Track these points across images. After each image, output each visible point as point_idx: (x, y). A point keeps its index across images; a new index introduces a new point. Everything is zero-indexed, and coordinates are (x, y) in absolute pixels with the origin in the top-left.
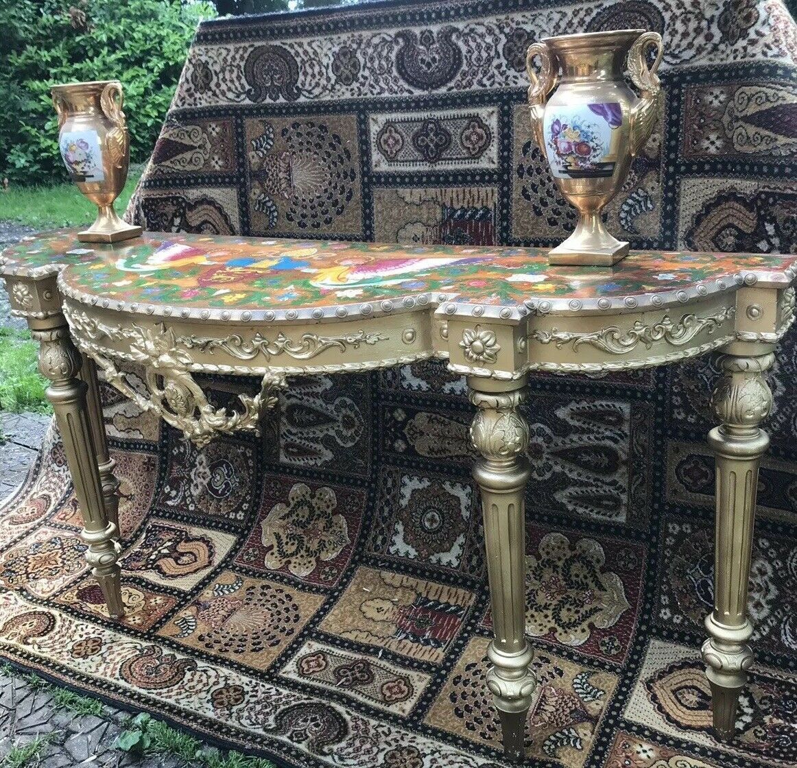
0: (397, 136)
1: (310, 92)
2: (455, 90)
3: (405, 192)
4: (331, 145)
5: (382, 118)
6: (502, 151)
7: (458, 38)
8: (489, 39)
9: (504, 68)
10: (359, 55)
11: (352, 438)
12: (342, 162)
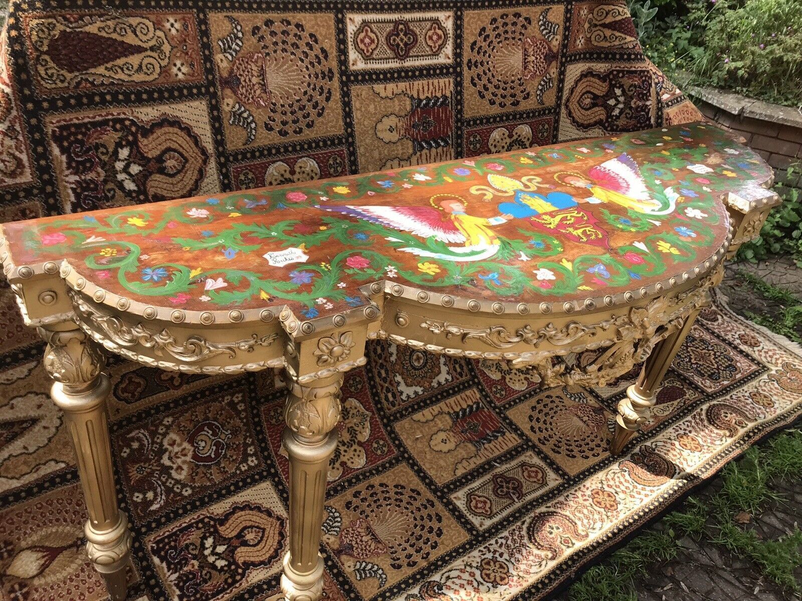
0: (373, 36)
3: (379, 88)
4: (308, 44)
5: (359, 18)
6: (456, 49)
12: (319, 63)
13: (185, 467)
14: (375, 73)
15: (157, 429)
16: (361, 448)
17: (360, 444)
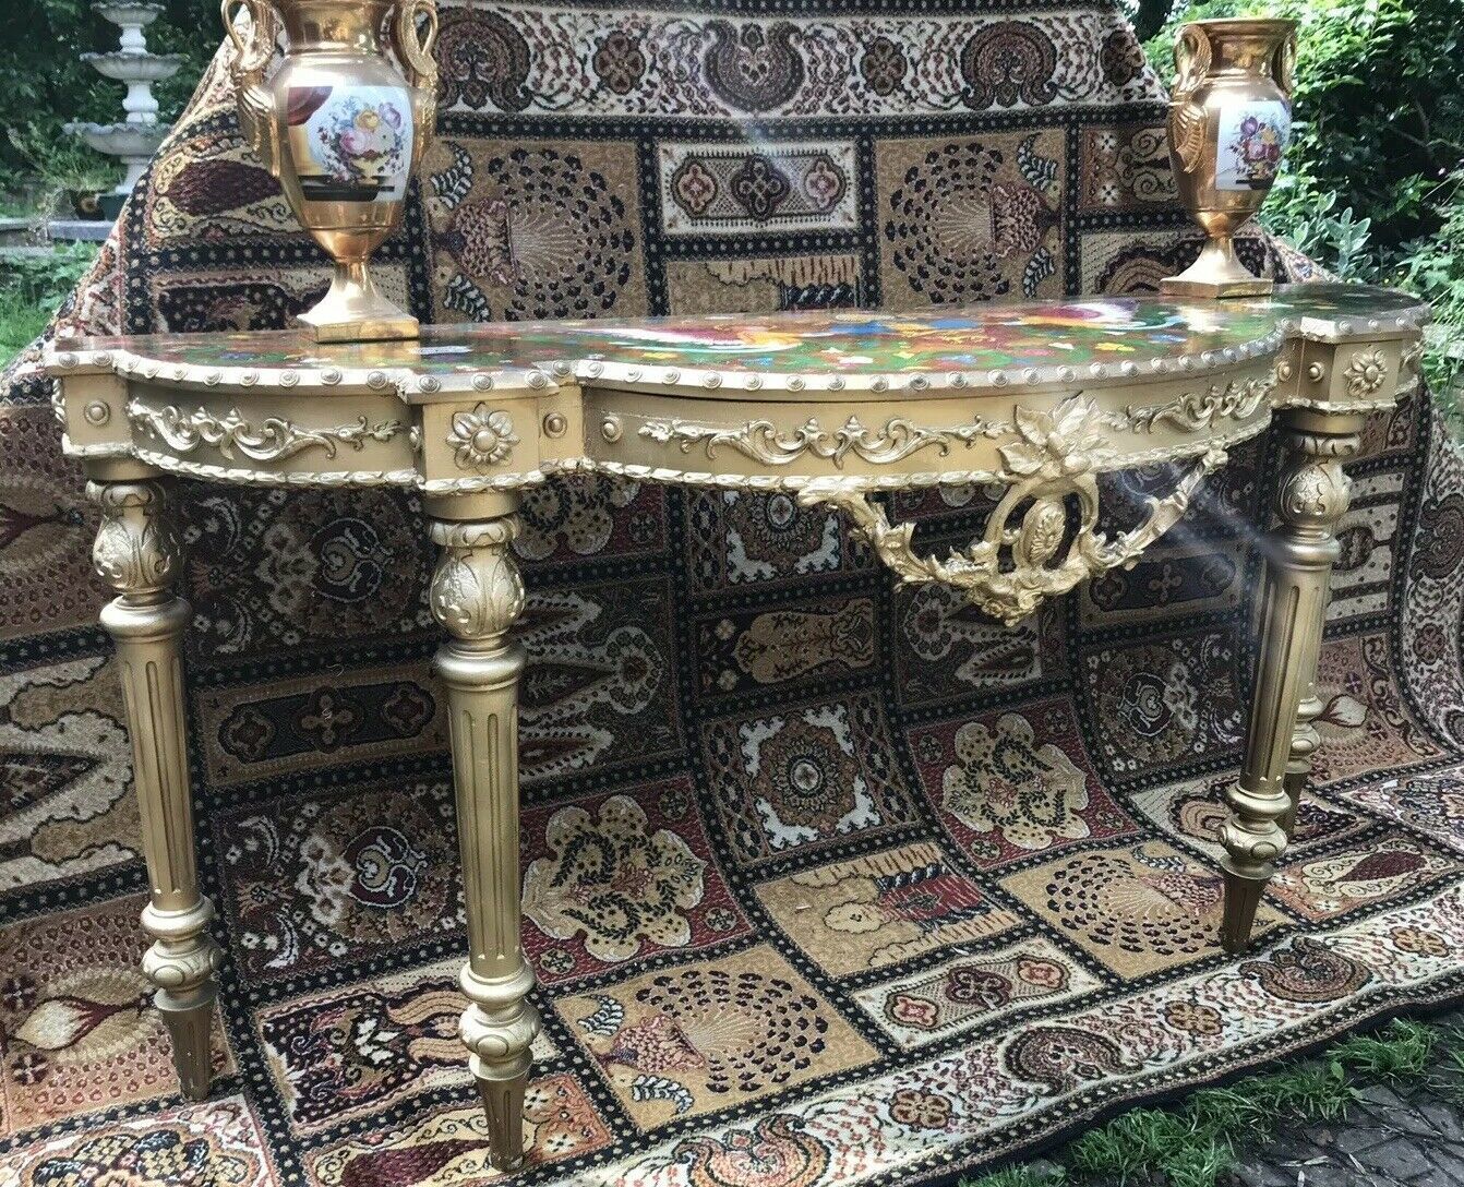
0: (706, 179)
1: (549, 99)
2: (793, 115)
3: (719, 266)
4: (587, 190)
5: (680, 150)
6: (862, 203)
7: (798, 40)
8: (841, 48)
9: (861, 89)
10: (643, 47)
11: (642, 695)
12: (608, 220)
13: (338, 903)
14: (711, 241)
15: (291, 823)
16: (681, 919)
17: (680, 911)
